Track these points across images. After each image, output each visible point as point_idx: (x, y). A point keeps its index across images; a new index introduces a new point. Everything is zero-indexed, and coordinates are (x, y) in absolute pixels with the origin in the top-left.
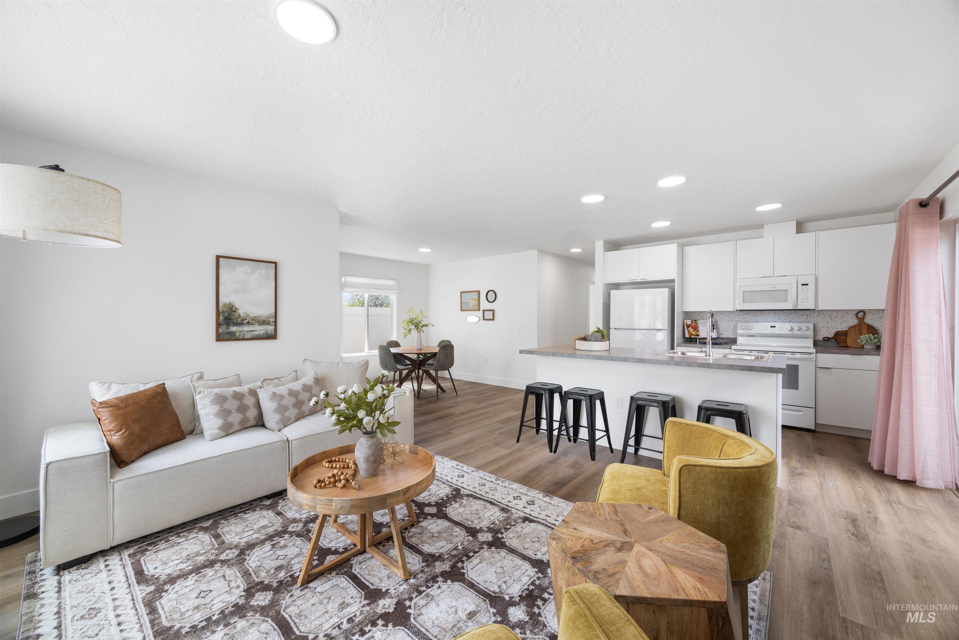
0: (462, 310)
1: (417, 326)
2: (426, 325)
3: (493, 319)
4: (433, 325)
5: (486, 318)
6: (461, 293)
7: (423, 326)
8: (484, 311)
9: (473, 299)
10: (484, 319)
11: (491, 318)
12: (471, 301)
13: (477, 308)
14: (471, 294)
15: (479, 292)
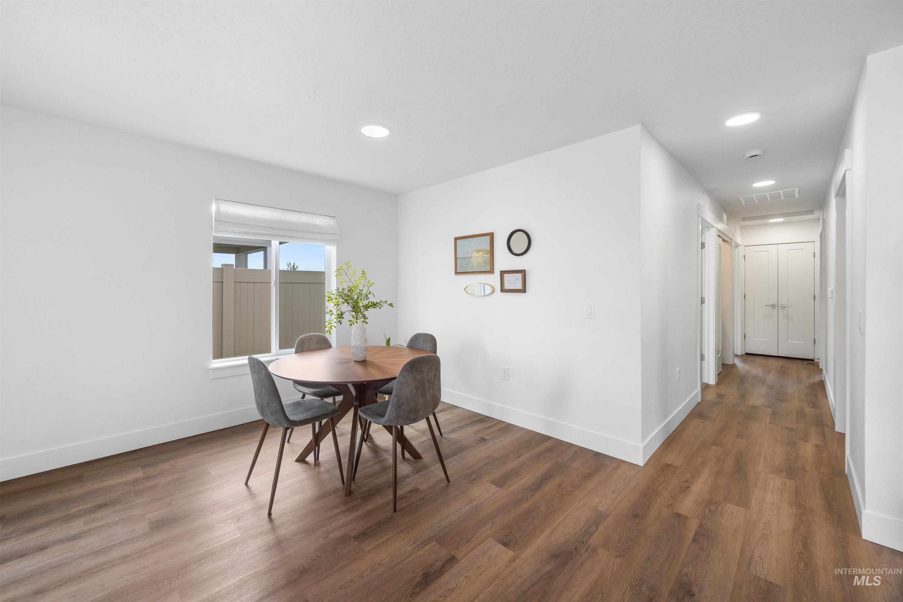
0: (457, 273)
1: (355, 308)
2: (374, 305)
3: (523, 290)
4: (391, 305)
5: (506, 287)
6: (456, 239)
7: (367, 307)
8: (502, 273)
9: (478, 251)
10: (503, 290)
11: (520, 287)
12: (475, 254)
13: (488, 268)
14: (475, 240)
15: (491, 235)
